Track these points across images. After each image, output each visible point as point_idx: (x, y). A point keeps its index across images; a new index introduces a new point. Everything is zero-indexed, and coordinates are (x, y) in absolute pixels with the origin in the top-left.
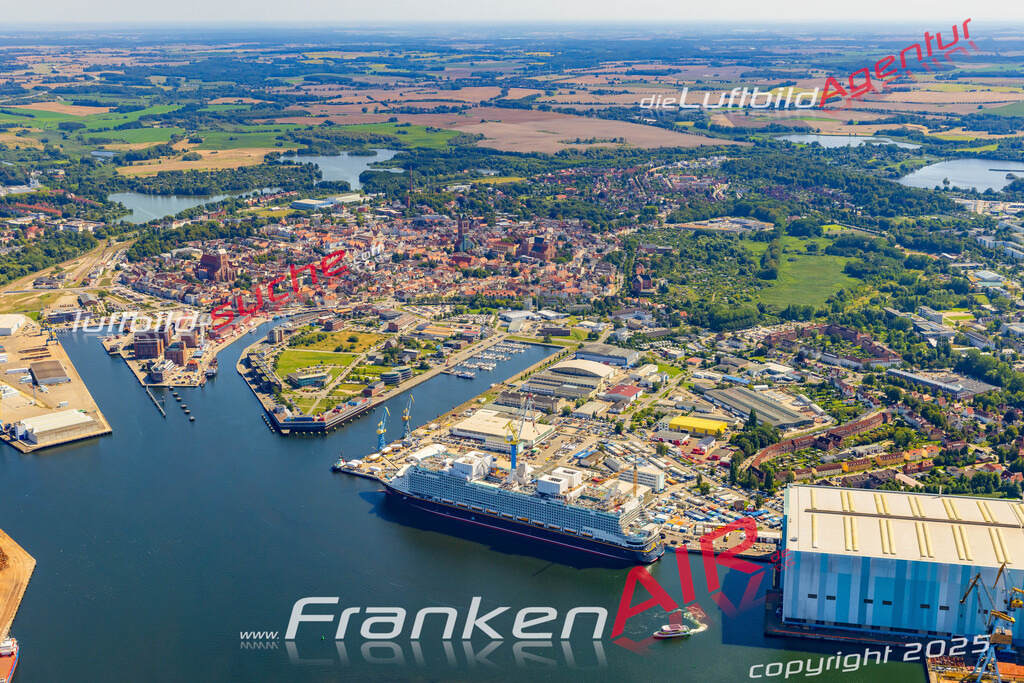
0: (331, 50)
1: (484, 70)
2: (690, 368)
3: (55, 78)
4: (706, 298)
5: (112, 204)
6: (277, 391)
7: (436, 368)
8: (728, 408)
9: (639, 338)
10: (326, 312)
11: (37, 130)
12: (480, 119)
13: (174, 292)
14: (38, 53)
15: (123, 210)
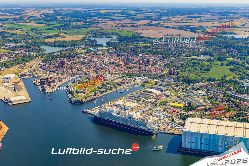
0: (107, 10)
1: (147, 16)
2: (179, 92)
3: (32, 16)
4: (189, 75)
5: (41, 48)
6: (73, 94)
7: (114, 90)
8: (186, 101)
9: (168, 84)
10: (90, 76)
11: (26, 30)
12: (142, 29)
13: (52, 70)
14: (29, 10)
15: (44, 50)
